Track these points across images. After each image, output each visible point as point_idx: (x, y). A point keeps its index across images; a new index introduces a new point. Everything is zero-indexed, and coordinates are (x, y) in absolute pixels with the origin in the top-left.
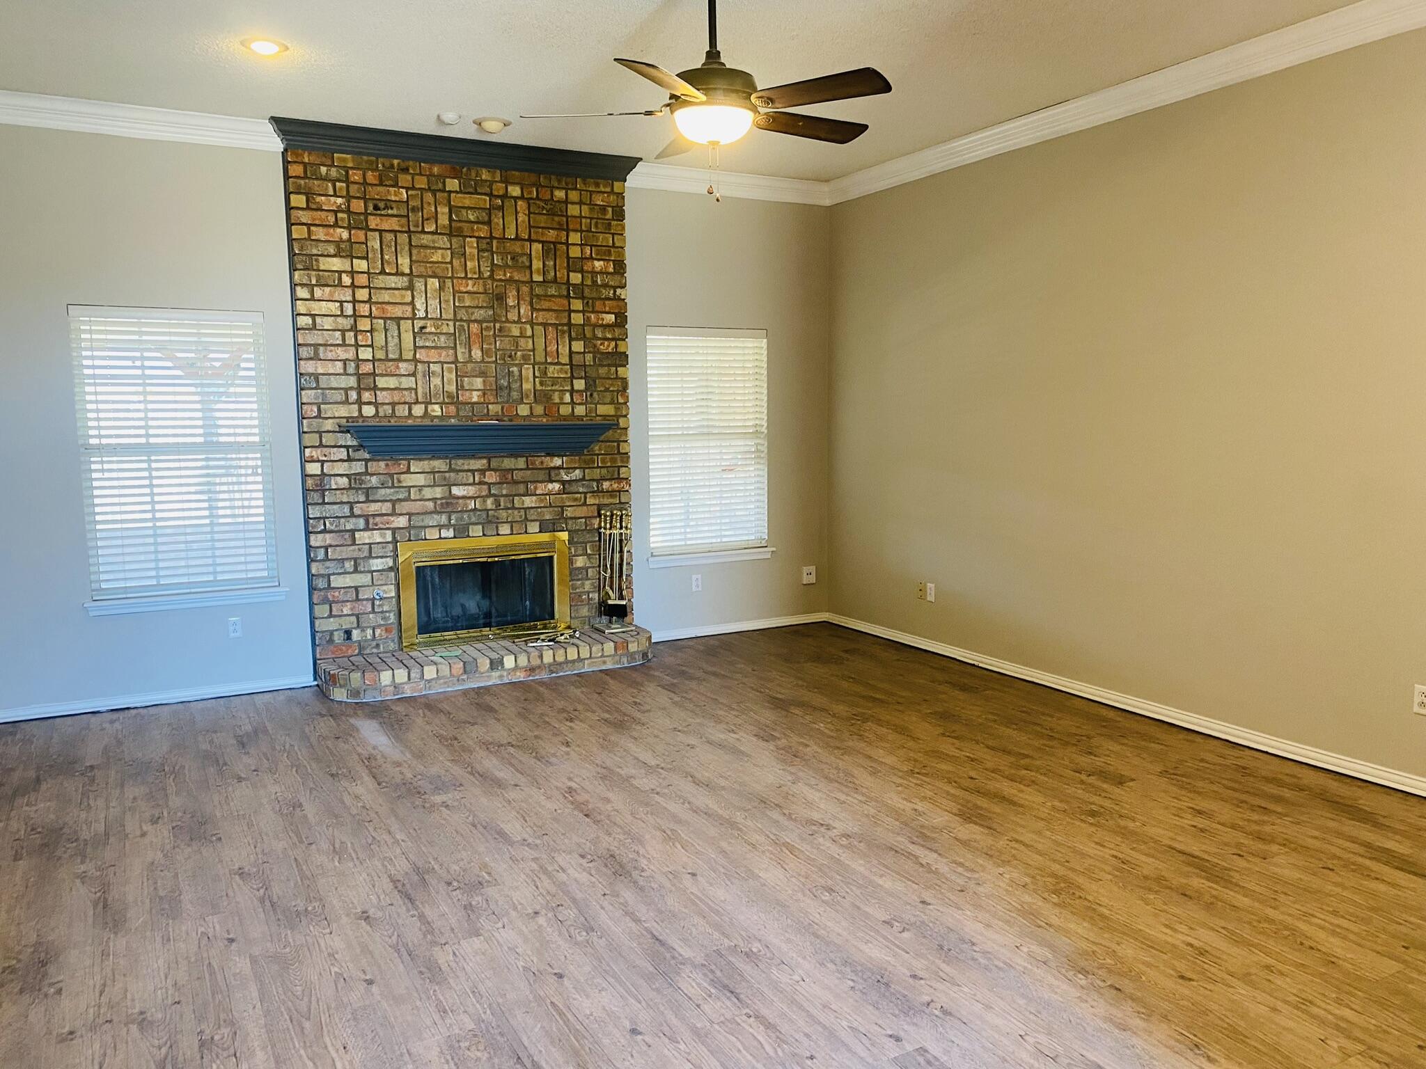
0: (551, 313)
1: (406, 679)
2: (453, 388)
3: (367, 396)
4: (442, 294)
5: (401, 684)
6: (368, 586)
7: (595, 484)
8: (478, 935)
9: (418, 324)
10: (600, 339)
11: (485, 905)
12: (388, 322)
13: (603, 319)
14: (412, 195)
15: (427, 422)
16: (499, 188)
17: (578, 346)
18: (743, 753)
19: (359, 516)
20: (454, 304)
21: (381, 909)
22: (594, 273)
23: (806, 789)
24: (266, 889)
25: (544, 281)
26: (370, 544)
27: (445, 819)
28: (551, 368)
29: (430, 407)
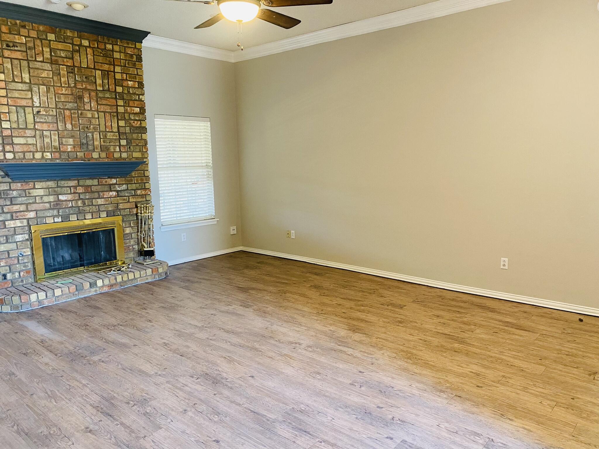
0: (107, 106)
1: (45, 297)
2: (57, 144)
3: (8, 148)
4: (48, 94)
5: (42, 300)
6: (15, 250)
7: (133, 192)
8: (161, 428)
9: (36, 109)
10: (132, 120)
11: (155, 412)
12: (18, 108)
13: (134, 110)
14: (28, 41)
15: (43, 162)
16: (77, 41)
17: (122, 123)
18: (240, 315)
19: (7, 213)
20: (55, 100)
21: (95, 424)
22: (129, 87)
23: (278, 327)
24: (18, 426)
25: (103, 90)
26: (15, 228)
27: (105, 369)
28: (109, 134)
29: (45, 154)
